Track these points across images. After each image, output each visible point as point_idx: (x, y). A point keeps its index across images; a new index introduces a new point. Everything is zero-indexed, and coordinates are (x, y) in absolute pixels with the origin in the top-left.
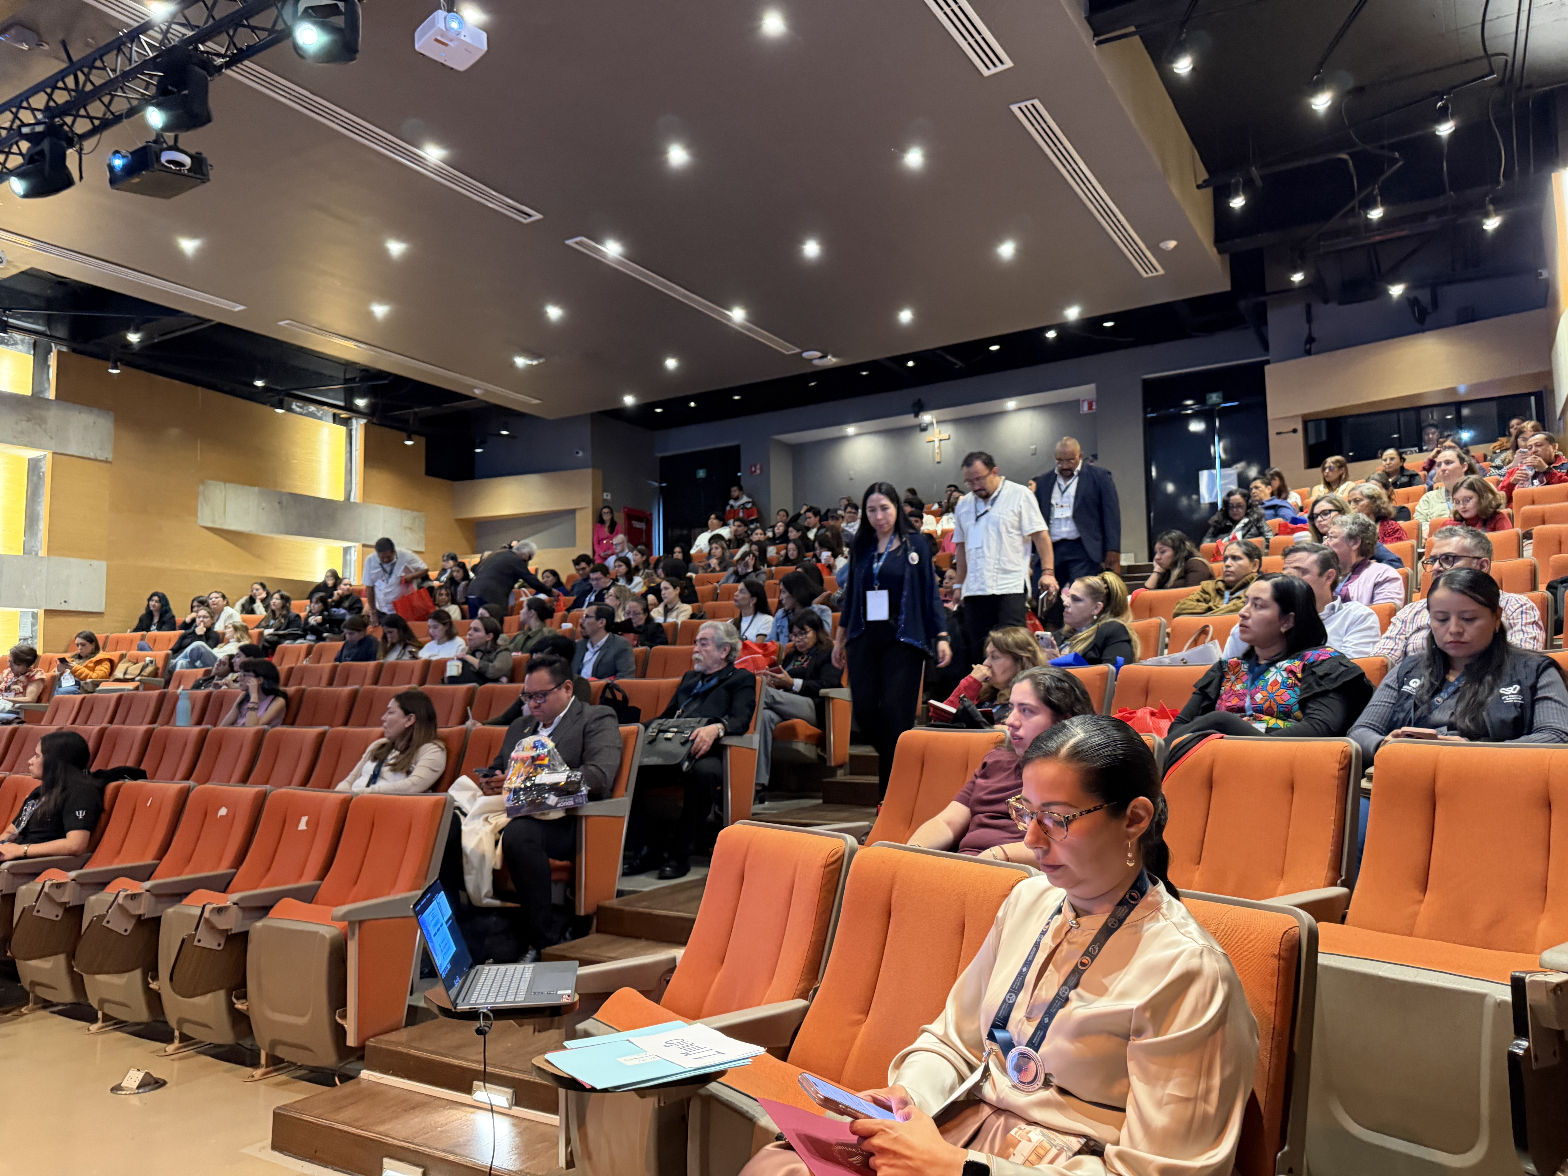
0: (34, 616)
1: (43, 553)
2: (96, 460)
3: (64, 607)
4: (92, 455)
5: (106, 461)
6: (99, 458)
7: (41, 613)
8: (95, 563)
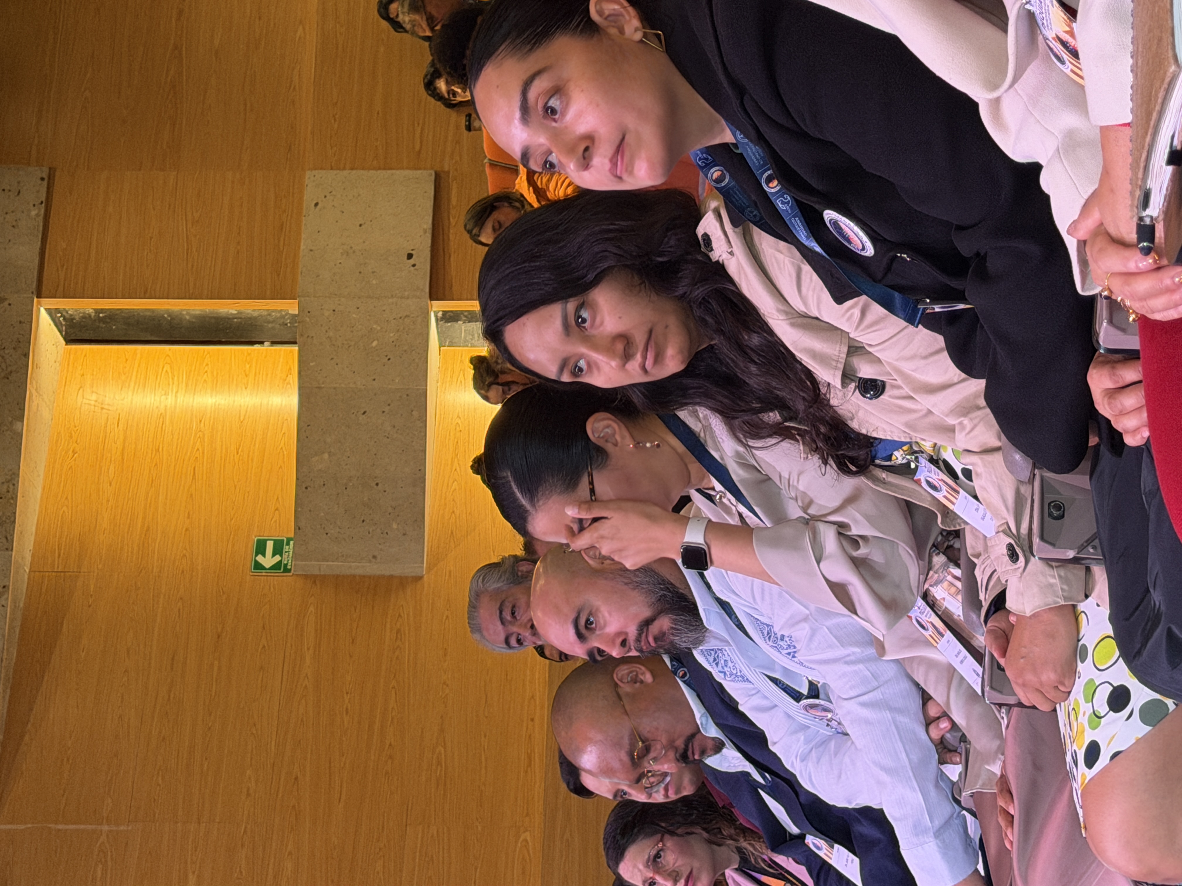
0: (449, 317)
1: (291, 307)
2: (48, 203)
3: (424, 259)
4: (36, 213)
5: (50, 180)
6: (43, 198)
7: (438, 307)
8: (310, 194)
